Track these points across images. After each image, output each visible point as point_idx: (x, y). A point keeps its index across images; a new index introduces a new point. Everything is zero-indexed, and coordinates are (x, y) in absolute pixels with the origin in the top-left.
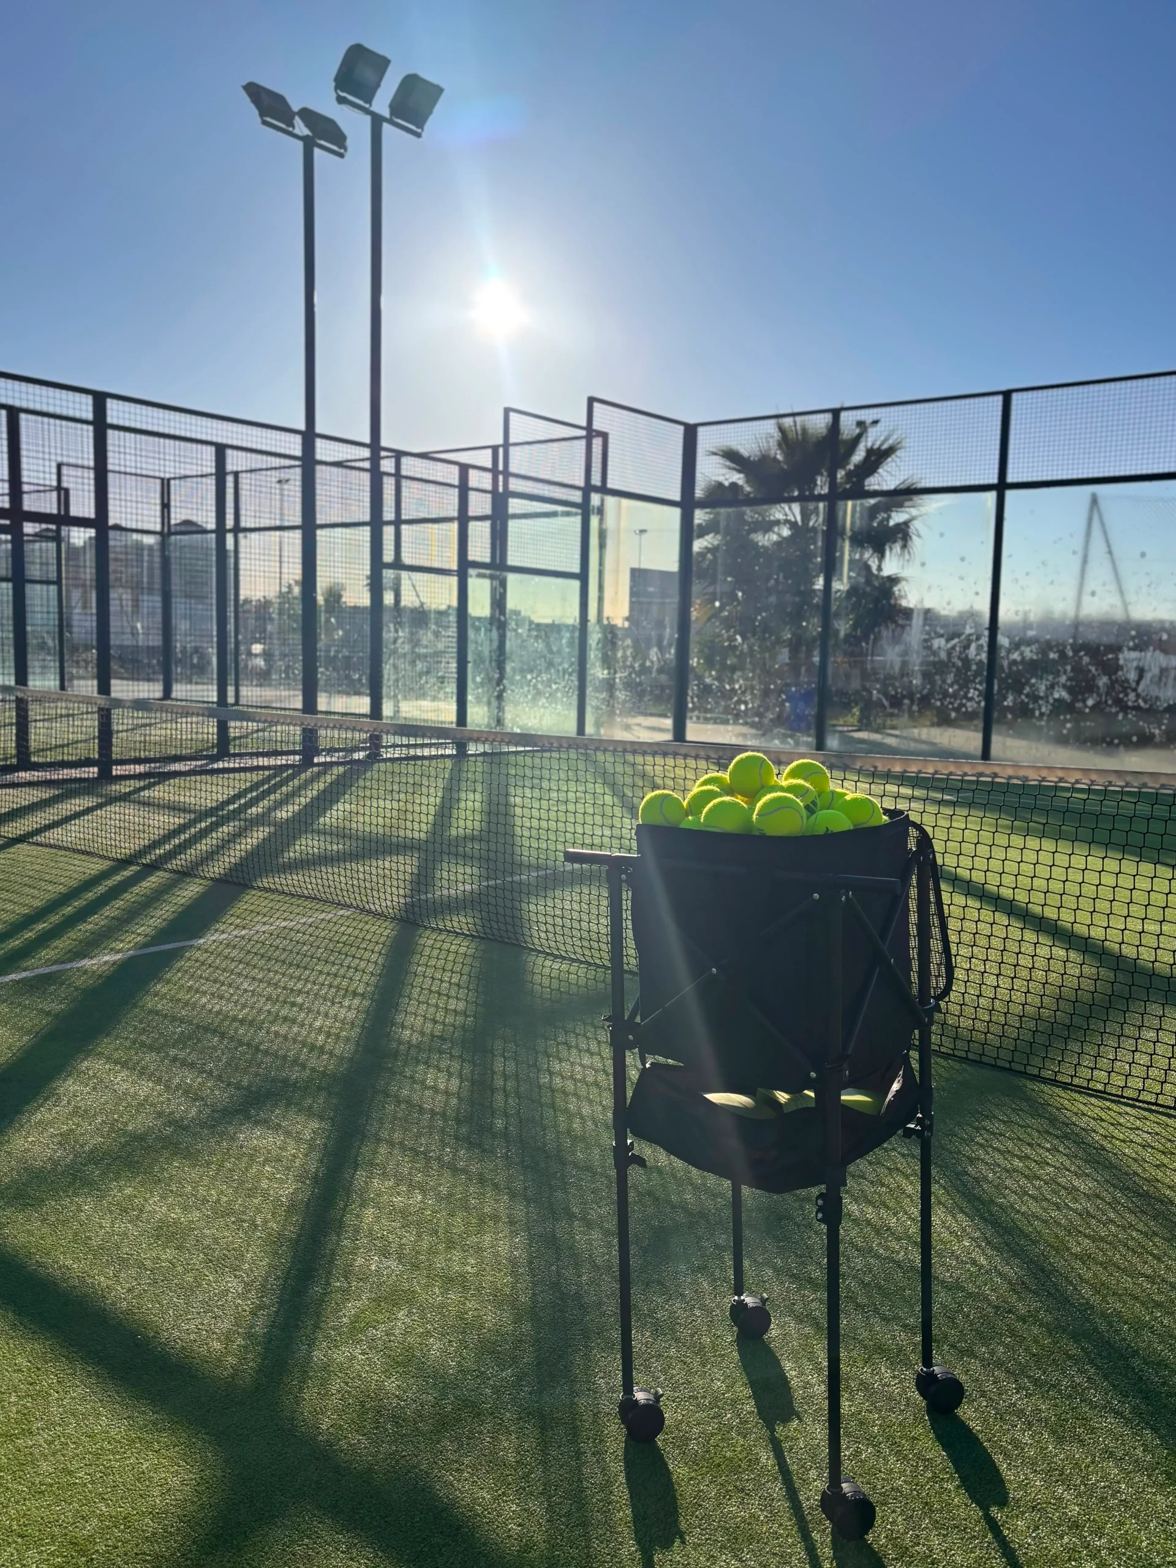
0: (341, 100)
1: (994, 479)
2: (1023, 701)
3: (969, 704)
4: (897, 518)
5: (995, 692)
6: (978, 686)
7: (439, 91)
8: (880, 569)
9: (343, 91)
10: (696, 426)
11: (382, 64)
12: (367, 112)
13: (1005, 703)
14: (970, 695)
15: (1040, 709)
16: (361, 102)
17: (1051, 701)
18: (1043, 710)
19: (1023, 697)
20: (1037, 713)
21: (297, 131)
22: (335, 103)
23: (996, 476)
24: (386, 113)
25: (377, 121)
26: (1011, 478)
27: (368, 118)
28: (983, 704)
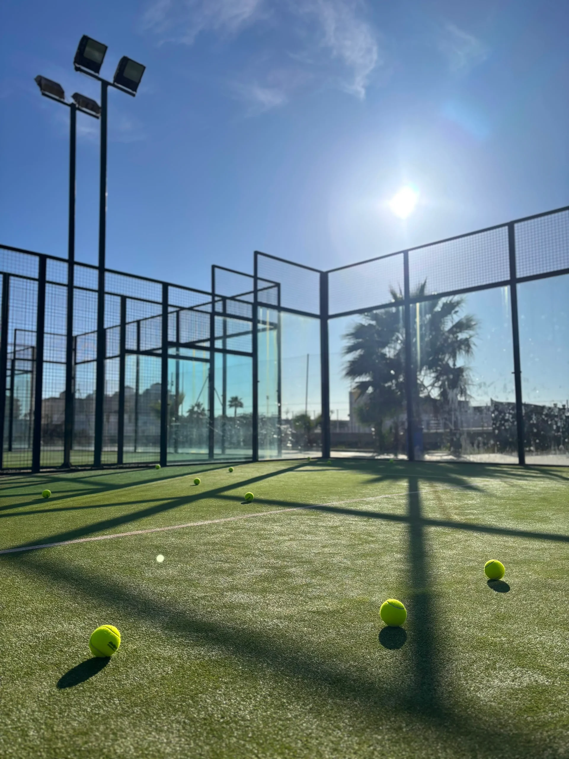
0: (77, 69)
1: (508, 278)
2: (543, 419)
3: (506, 424)
4: (462, 336)
5: (523, 414)
6: (511, 411)
7: (142, 68)
8: (454, 365)
9: (79, 64)
10: (327, 272)
11: (103, 49)
12: (99, 79)
13: (531, 422)
14: (507, 418)
15: (556, 424)
16: (92, 72)
17: (564, 418)
18: (559, 424)
19: (543, 417)
20: (555, 427)
21: (66, 101)
22: (74, 71)
23: (509, 275)
24: (111, 80)
25: (105, 84)
26: (519, 274)
27: (100, 83)
28: (516, 423)
